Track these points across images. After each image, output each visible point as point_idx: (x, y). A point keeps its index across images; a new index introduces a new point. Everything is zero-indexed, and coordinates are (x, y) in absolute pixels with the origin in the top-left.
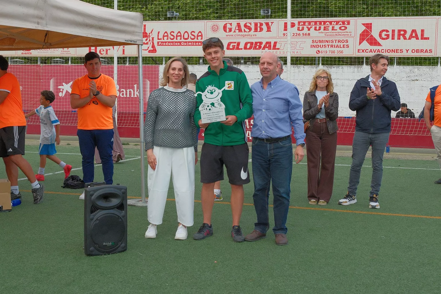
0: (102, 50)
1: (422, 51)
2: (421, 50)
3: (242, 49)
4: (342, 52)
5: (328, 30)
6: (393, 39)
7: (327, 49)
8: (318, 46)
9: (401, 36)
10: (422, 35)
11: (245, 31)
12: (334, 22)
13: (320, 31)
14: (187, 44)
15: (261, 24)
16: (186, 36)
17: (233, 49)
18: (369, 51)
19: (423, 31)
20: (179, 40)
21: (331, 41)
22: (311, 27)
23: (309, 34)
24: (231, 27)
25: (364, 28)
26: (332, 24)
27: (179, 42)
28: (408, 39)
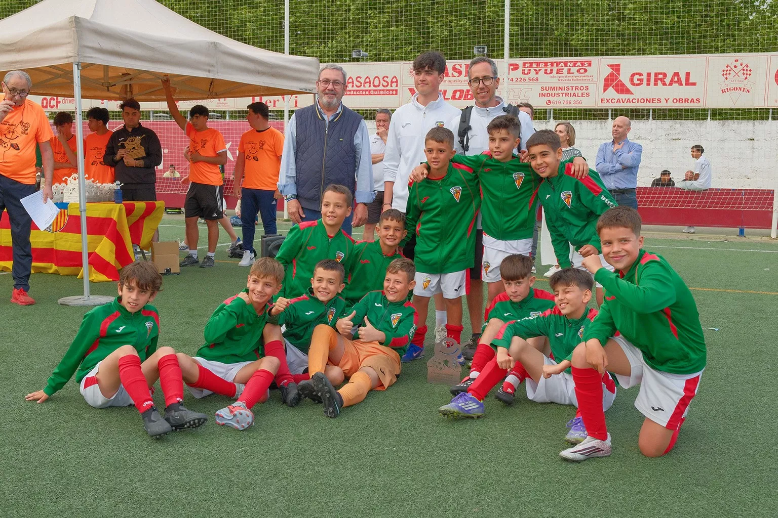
0: (268, 101)
1: (686, 100)
2: (685, 99)
4: (580, 102)
5: (562, 73)
7: (561, 98)
8: (548, 95)
9: (659, 81)
10: (687, 79)
11: (453, 76)
12: (571, 62)
13: (551, 75)
14: (378, 93)
16: (377, 82)
18: (616, 101)
19: (688, 74)
20: (367, 88)
21: (566, 88)
22: (540, 70)
23: (537, 79)
25: (610, 70)
26: (568, 65)
27: (367, 90)
28: (668, 84)
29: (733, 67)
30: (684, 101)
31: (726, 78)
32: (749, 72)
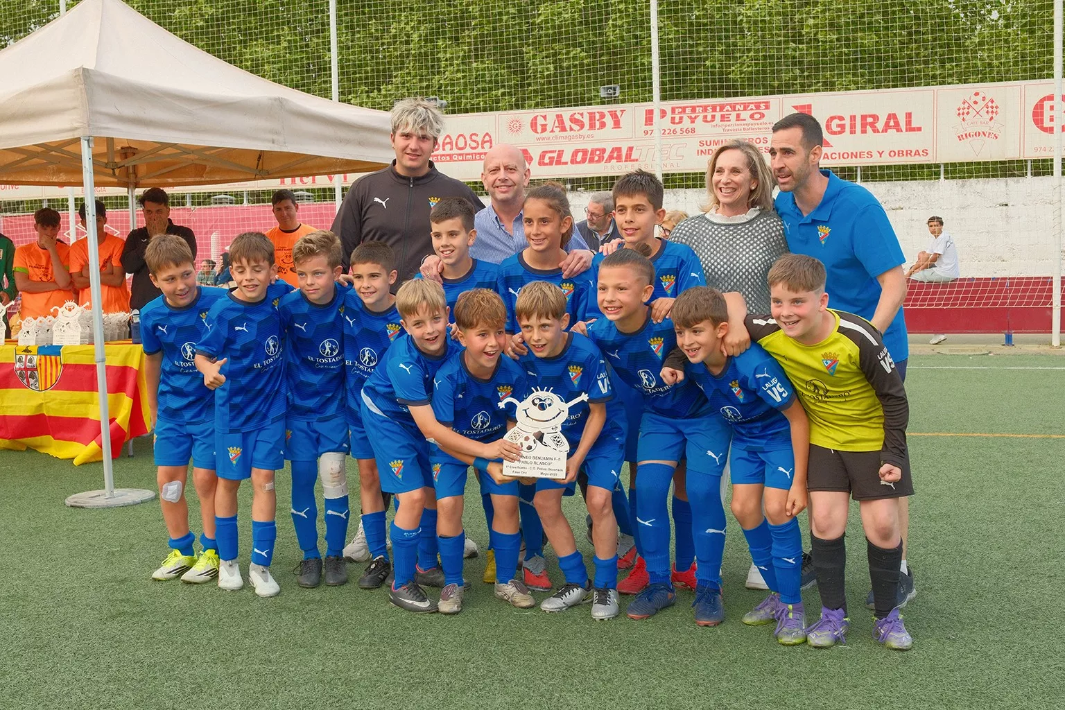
1: (909, 153)
2: (907, 151)
3: (566, 163)
5: (730, 121)
6: (853, 132)
9: (868, 127)
10: (909, 122)
11: (571, 129)
12: (740, 104)
13: (712, 123)
14: (463, 157)
15: (602, 116)
16: (461, 144)
17: (551, 163)
19: (909, 115)
20: (448, 151)
22: (696, 117)
23: (693, 130)
24: (545, 123)
26: (737, 109)
27: (448, 155)
28: (881, 131)
29: (972, 104)
30: (905, 153)
31: (964, 120)
32: (995, 110)
